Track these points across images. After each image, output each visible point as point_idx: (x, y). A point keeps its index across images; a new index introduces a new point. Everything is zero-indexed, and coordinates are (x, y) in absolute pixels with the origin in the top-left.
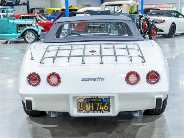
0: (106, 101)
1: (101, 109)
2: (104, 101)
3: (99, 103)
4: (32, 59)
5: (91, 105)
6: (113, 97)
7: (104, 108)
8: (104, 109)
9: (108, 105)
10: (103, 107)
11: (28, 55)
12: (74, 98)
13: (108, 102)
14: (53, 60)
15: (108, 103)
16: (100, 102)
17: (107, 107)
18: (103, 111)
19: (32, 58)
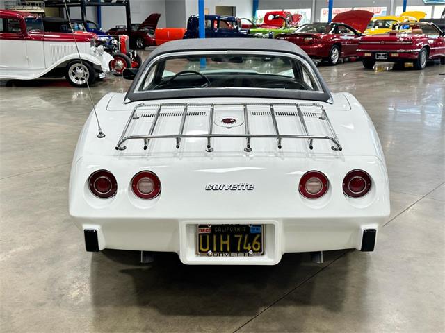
0: (256, 231)
1: (245, 248)
2: (251, 231)
3: (241, 236)
4: (101, 135)
5: (225, 239)
6: (272, 226)
7: (251, 245)
8: (252, 249)
9: (259, 240)
10: (249, 244)
11: (91, 128)
12: (188, 226)
13: (261, 234)
14: (146, 143)
15: (261, 237)
16: (243, 234)
17: (259, 244)
18: (251, 252)
19: (101, 133)
